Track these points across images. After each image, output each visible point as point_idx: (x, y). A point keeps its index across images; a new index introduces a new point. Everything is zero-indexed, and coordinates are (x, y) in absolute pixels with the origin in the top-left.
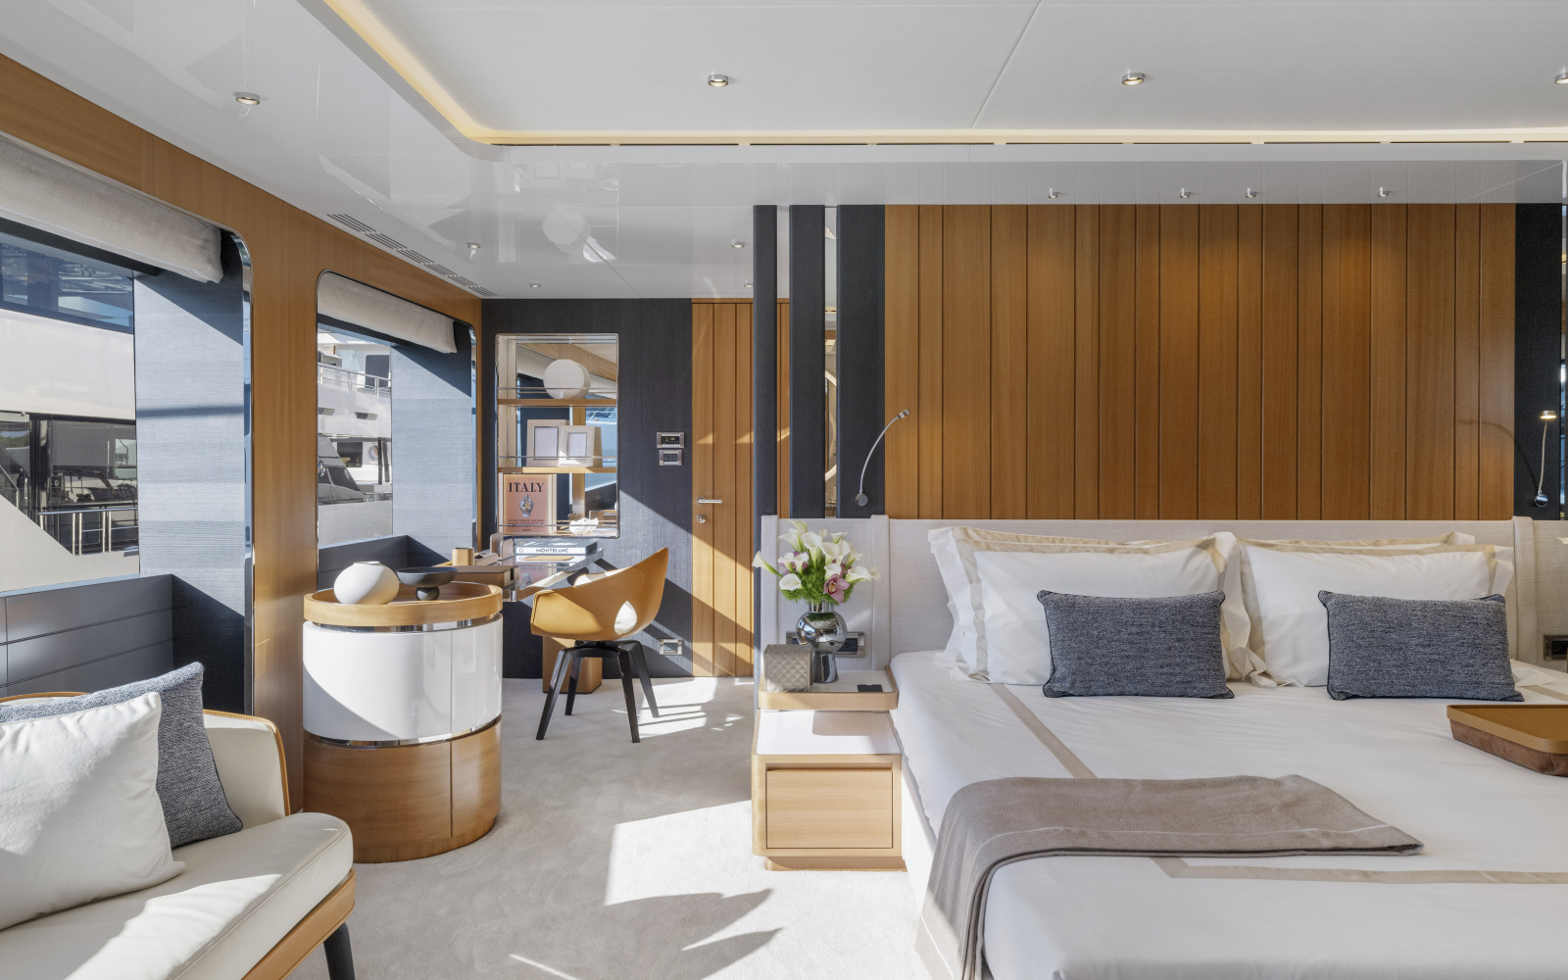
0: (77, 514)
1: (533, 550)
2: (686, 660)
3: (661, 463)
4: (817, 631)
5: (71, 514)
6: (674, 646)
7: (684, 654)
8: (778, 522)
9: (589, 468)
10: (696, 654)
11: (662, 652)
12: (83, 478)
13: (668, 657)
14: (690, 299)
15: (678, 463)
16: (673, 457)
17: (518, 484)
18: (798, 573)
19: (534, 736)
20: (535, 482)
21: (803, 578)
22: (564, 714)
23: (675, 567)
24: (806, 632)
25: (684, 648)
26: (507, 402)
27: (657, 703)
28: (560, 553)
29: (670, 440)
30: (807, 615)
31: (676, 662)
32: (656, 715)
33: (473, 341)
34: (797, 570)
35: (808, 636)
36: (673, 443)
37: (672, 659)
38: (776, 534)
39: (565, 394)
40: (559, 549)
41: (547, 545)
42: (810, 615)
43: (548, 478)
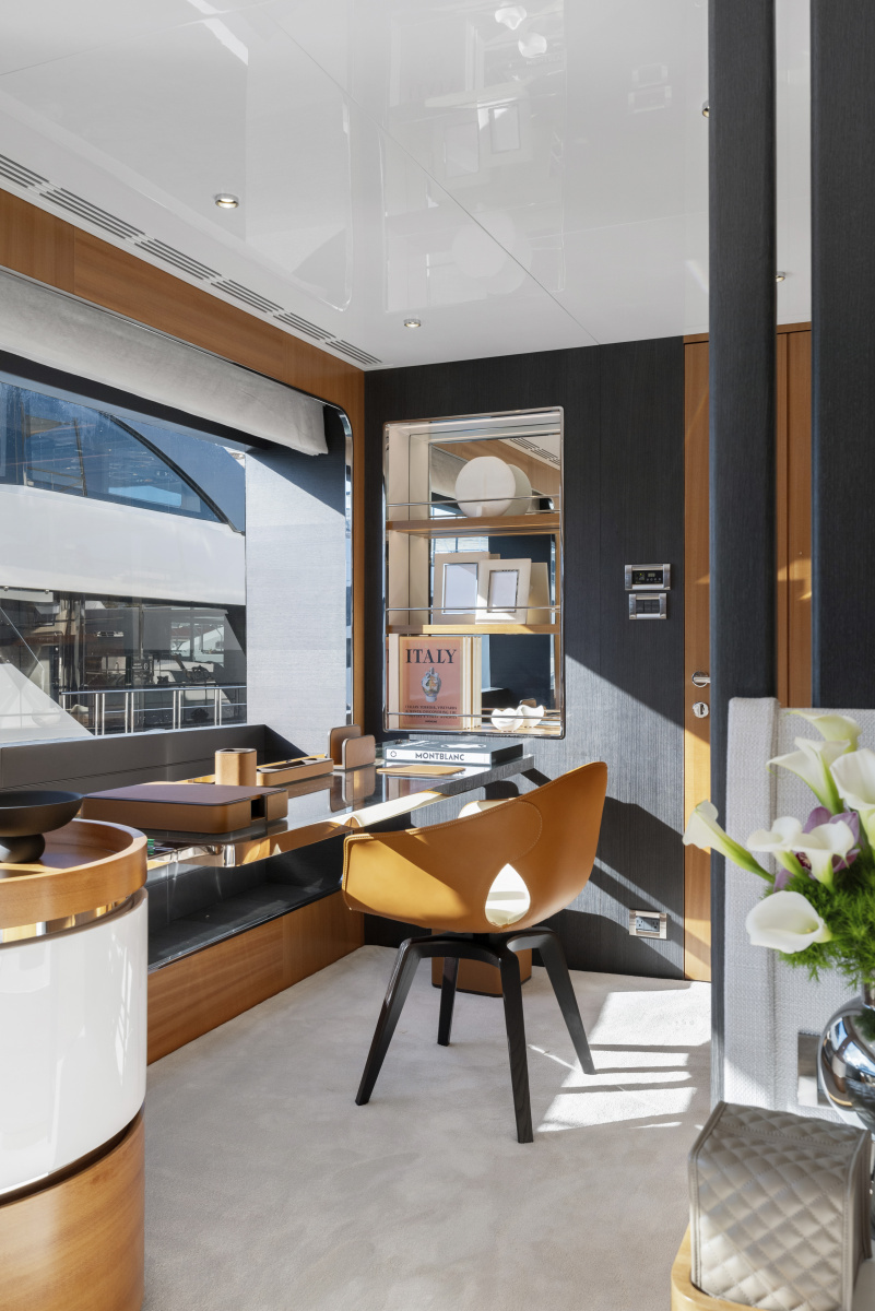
1: (410, 755)
2: (673, 945)
3: (632, 617)
6: (655, 923)
7: (669, 937)
9: (521, 625)
10: (692, 936)
11: (633, 932)
12: (164, 661)
13: (645, 941)
14: (682, 337)
15: (663, 615)
16: (651, 606)
17: (418, 651)
18: (811, 889)
19: (354, 1094)
20: (444, 647)
21: (832, 906)
22: (436, 1041)
23: (655, 791)
24: (850, 1068)
25: (671, 925)
26: (410, 526)
27: (595, 1038)
28: (451, 761)
29: (646, 577)
30: (847, 1020)
31: (658, 951)
32: (589, 1068)
33: (348, 432)
34: (806, 881)
35: (856, 1085)
36: (653, 583)
37: (650, 944)
38: (768, 754)
39: (484, 510)
40: (453, 754)
41: (437, 747)
42: (860, 1020)
43: (466, 642)
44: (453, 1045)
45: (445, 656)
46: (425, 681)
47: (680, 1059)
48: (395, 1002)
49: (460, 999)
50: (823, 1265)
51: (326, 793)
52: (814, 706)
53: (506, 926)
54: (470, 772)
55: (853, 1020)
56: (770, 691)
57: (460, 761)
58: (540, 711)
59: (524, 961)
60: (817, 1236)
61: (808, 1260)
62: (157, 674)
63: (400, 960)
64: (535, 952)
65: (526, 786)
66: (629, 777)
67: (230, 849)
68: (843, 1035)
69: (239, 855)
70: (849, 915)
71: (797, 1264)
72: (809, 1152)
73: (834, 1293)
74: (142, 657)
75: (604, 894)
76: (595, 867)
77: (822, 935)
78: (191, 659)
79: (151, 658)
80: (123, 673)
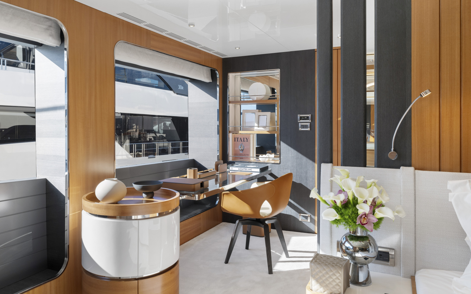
0: (143, 144)
1: (237, 169)
2: (311, 224)
3: (300, 129)
4: (354, 248)
5: (142, 144)
6: (306, 218)
7: (311, 222)
8: (332, 167)
9: (268, 131)
11: (300, 220)
12: (150, 133)
13: (304, 222)
15: (309, 129)
16: (306, 127)
17: (238, 138)
18: (337, 208)
19: (224, 261)
20: (245, 137)
21: (341, 212)
22: (245, 248)
23: (307, 179)
24: (346, 247)
25: (311, 218)
26: (235, 102)
27: (289, 248)
28: (248, 171)
29: (304, 118)
30: (346, 236)
31: (307, 225)
32: (287, 256)
33: (218, 76)
34: (336, 206)
35: (347, 251)
36: (306, 120)
37: (305, 223)
38: (330, 177)
39: (257, 98)
40: (249, 169)
41: (244, 167)
42: (349, 237)
43: (252, 136)
44: (250, 249)
45: (245, 140)
46: (240, 147)
47: (313, 255)
48: (235, 237)
49: (252, 238)
50: (337, 285)
51: (214, 180)
52: (341, 166)
53: (265, 217)
54: (254, 174)
55: (347, 236)
56: (331, 162)
57: (251, 171)
58: (273, 156)
59: (270, 226)
60: (336, 279)
61: (334, 284)
62: (149, 137)
63: (236, 227)
64: (272, 224)
65: (269, 177)
66: (299, 175)
67: (197, 195)
68: (345, 240)
69: (199, 197)
70: (345, 214)
71: (332, 285)
72: (335, 263)
73: (340, 290)
74: (143, 132)
75: (292, 209)
76: (289, 201)
77: (338, 217)
78: (159, 132)
79: (146, 132)
80: (137, 137)
